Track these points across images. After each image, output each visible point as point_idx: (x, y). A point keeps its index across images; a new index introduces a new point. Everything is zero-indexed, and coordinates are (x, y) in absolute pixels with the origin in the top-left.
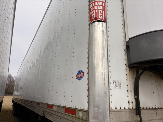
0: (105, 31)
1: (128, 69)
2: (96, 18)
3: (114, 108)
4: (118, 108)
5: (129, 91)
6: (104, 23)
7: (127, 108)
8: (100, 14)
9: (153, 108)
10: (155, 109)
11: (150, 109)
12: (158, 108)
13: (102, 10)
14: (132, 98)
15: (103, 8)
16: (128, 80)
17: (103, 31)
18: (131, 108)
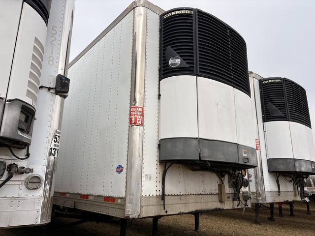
0: (141, 134)
1: (159, 164)
2: (135, 123)
3: (144, 196)
4: (148, 195)
5: (158, 182)
6: (141, 127)
7: (155, 195)
8: (138, 119)
9: (177, 195)
10: (180, 195)
11: (175, 195)
12: (183, 195)
13: (140, 115)
14: (160, 187)
15: (141, 114)
16: (158, 173)
17: (140, 134)
18: (158, 195)
